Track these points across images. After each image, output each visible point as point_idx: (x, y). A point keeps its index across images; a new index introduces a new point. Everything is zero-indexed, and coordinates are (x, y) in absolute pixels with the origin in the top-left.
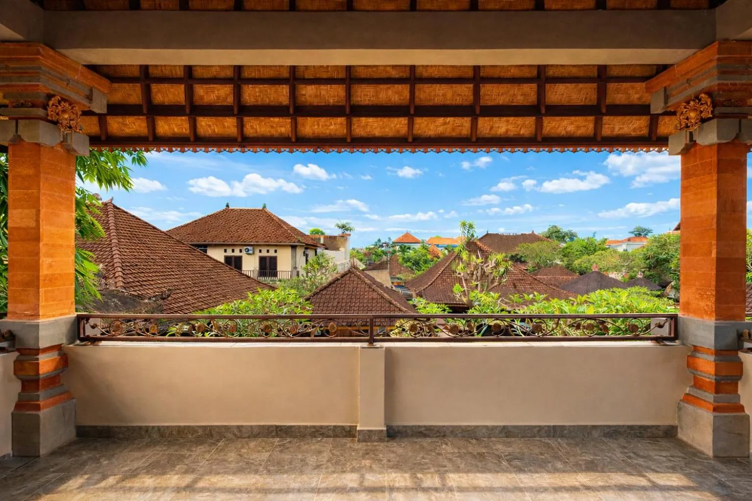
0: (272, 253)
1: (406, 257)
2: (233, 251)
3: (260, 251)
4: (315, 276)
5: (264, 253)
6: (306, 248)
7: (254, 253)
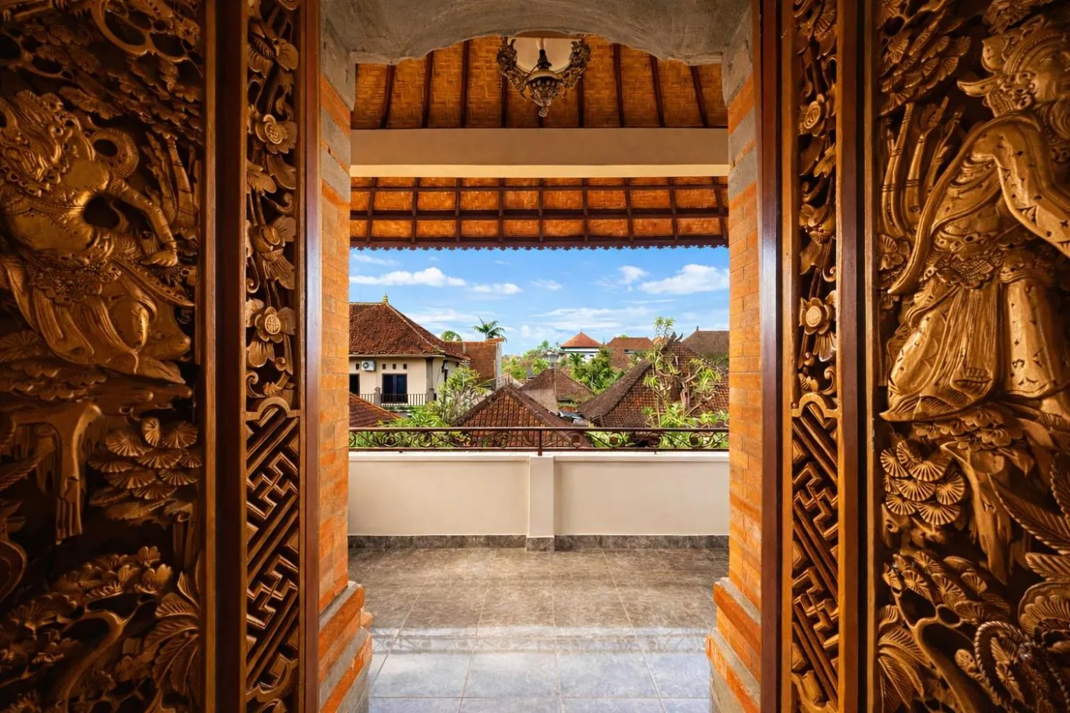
0: (400, 370)
1: (580, 368)
3: (384, 367)
4: (457, 402)
5: (390, 370)
6: (445, 362)
7: (375, 370)
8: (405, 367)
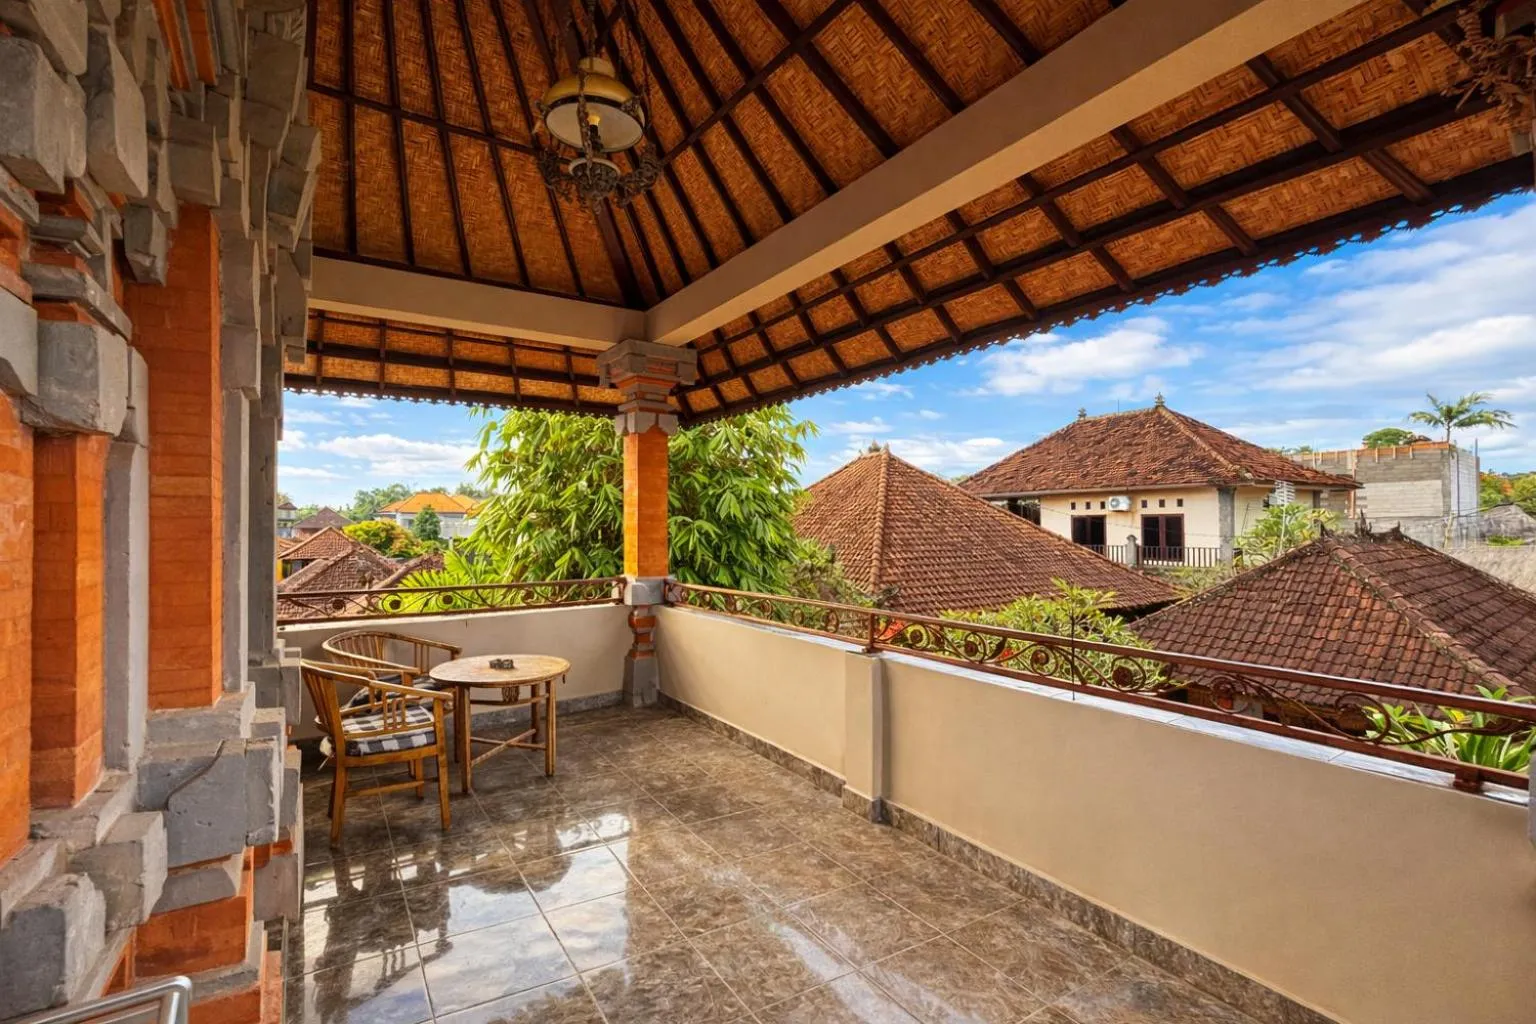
0: (1171, 508)
2: (1088, 506)
3: (1144, 505)
5: (1154, 509)
7: (1130, 510)
8: (1180, 503)
